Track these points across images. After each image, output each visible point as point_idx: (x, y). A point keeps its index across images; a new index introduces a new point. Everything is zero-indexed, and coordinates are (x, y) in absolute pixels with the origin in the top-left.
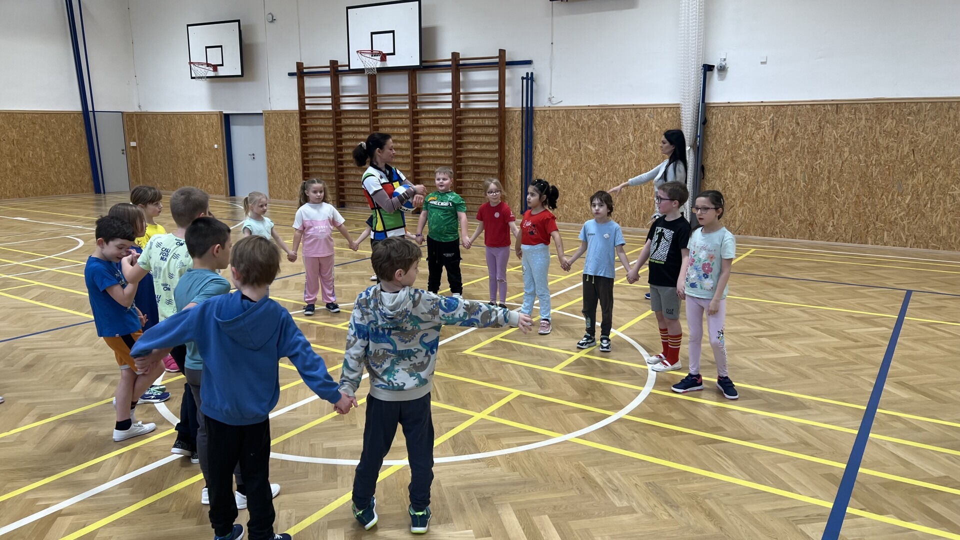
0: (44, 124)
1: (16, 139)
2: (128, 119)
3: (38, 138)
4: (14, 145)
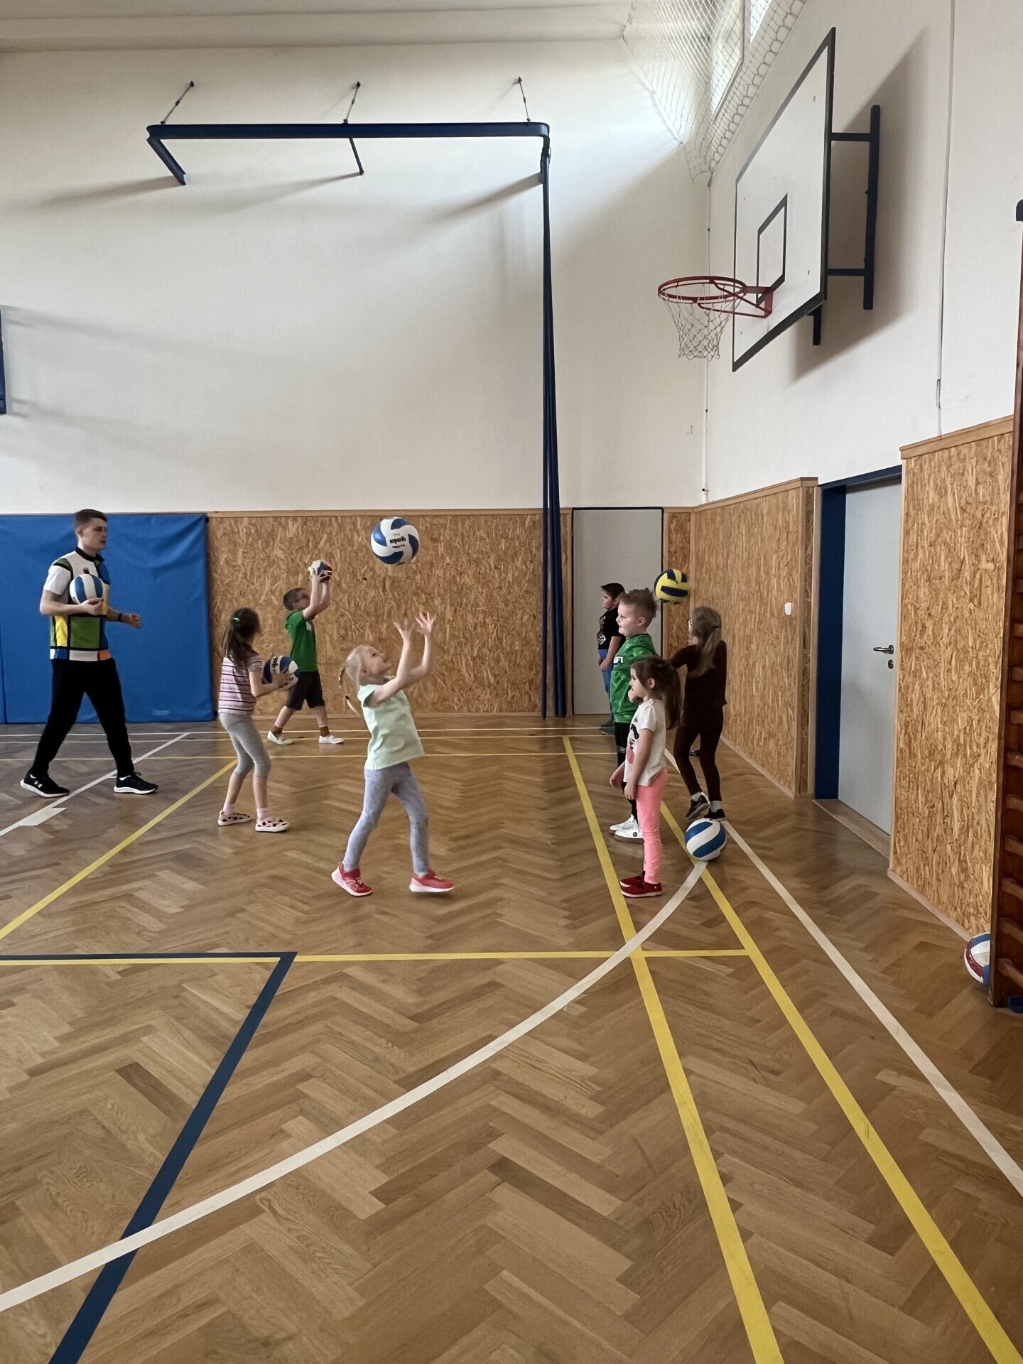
0: (457, 542)
1: (390, 578)
2: (673, 527)
3: (441, 574)
4: (384, 590)
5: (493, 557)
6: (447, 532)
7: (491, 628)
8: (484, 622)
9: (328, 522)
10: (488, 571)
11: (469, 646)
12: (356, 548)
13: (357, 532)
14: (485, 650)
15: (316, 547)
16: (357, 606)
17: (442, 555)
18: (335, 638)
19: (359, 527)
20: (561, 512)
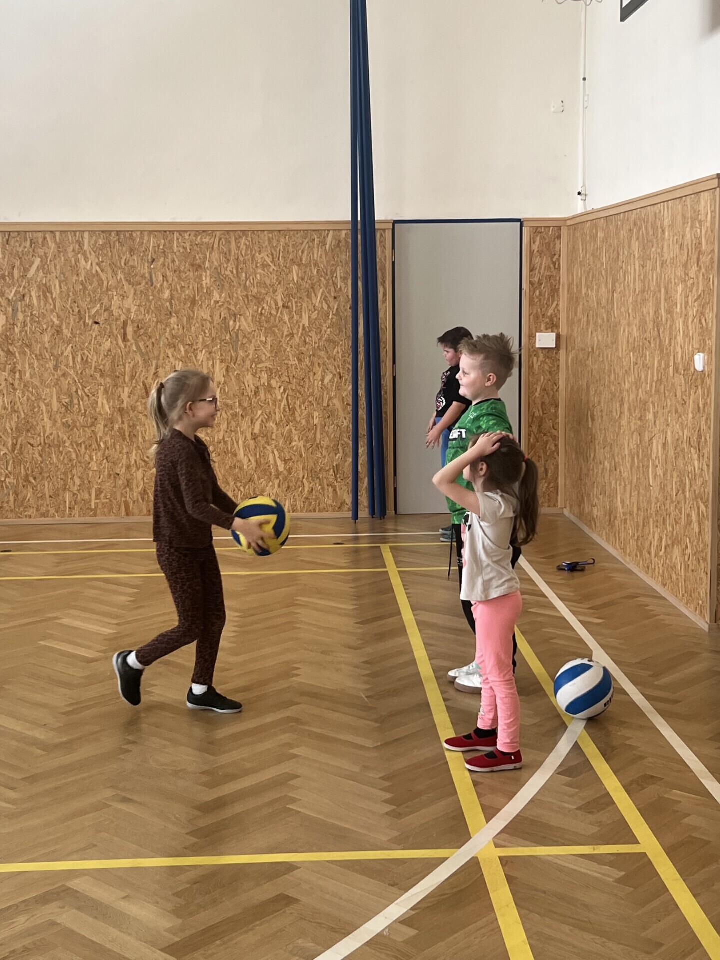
0: (229, 270)
1: (133, 322)
2: (535, 247)
3: (207, 316)
4: (125, 339)
5: (280, 290)
6: (215, 255)
7: (278, 394)
8: (270, 385)
9: (40, 241)
10: (274, 312)
11: (248, 419)
12: (82, 278)
13: (85, 255)
14: (272, 425)
15: (24, 277)
16: (85, 362)
17: (208, 289)
18: (55, 409)
19: (86, 248)
20: (377, 226)
